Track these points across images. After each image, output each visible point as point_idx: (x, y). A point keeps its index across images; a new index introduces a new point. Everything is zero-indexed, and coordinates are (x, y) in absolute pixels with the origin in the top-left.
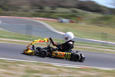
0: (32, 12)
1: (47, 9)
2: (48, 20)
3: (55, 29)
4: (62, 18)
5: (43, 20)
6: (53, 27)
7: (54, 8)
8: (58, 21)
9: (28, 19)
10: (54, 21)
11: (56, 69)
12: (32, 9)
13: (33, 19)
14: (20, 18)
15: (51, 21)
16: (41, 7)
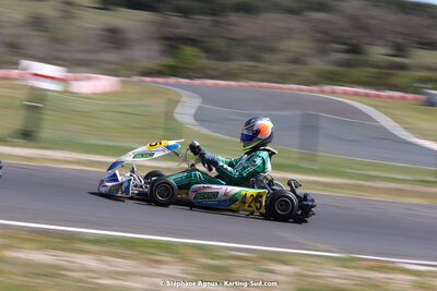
0: (319, 64)
1: (379, 52)
2: (378, 96)
3: (406, 129)
4: (430, 86)
5: (356, 94)
6: (396, 122)
7: (400, 50)
8: (415, 99)
9: (300, 90)
10: (403, 98)
11: (415, 281)
12: (323, 52)
13: (322, 92)
15: (390, 97)
16: (353, 45)
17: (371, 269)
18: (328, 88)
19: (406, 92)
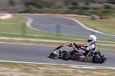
2: (80, 17)
5: (74, 16)
6: (83, 24)
8: (89, 18)
9: (60, 16)
10: (86, 17)
11: (73, 71)
13: (65, 16)
14: (52, 15)
15: (83, 17)
17: (63, 68)
18: (67, 15)
19: (87, 16)
